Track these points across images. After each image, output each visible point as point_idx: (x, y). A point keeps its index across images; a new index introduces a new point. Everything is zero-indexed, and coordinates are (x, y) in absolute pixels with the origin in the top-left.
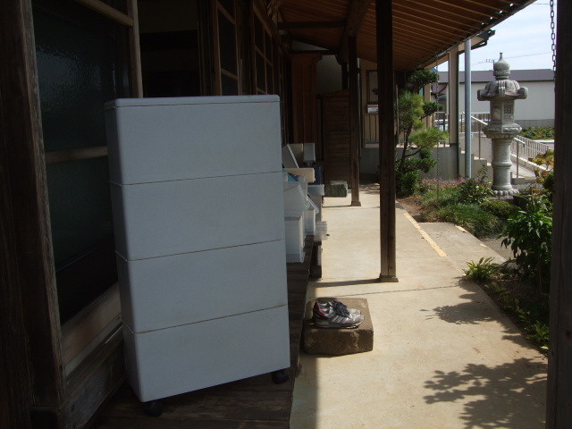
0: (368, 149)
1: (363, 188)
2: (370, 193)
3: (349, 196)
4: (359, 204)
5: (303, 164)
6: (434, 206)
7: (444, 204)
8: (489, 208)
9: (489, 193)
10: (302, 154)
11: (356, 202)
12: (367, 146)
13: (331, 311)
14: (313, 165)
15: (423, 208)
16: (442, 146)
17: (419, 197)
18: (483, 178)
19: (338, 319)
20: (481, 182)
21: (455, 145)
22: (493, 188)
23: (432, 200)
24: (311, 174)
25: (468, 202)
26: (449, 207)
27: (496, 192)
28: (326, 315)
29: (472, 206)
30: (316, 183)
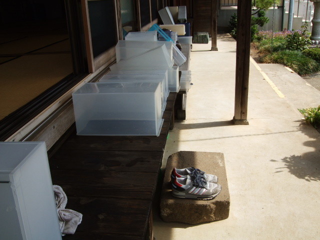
0: (224, 10)
1: (220, 36)
2: (224, 41)
3: (210, 42)
4: (216, 50)
5: (177, 22)
6: (269, 51)
7: (276, 49)
8: (309, 54)
9: (308, 43)
10: (177, 14)
11: (214, 48)
12: (223, 8)
13: (188, 181)
14: (184, 22)
15: (260, 52)
16: (272, 8)
17: (257, 44)
18: (305, 31)
19: (195, 191)
20: (303, 34)
21: (282, 8)
22: (311, 39)
23: (267, 46)
24: (182, 29)
25: (293, 50)
26: (280, 52)
27: (314, 41)
28: (183, 186)
29: (296, 52)
30: (186, 35)
